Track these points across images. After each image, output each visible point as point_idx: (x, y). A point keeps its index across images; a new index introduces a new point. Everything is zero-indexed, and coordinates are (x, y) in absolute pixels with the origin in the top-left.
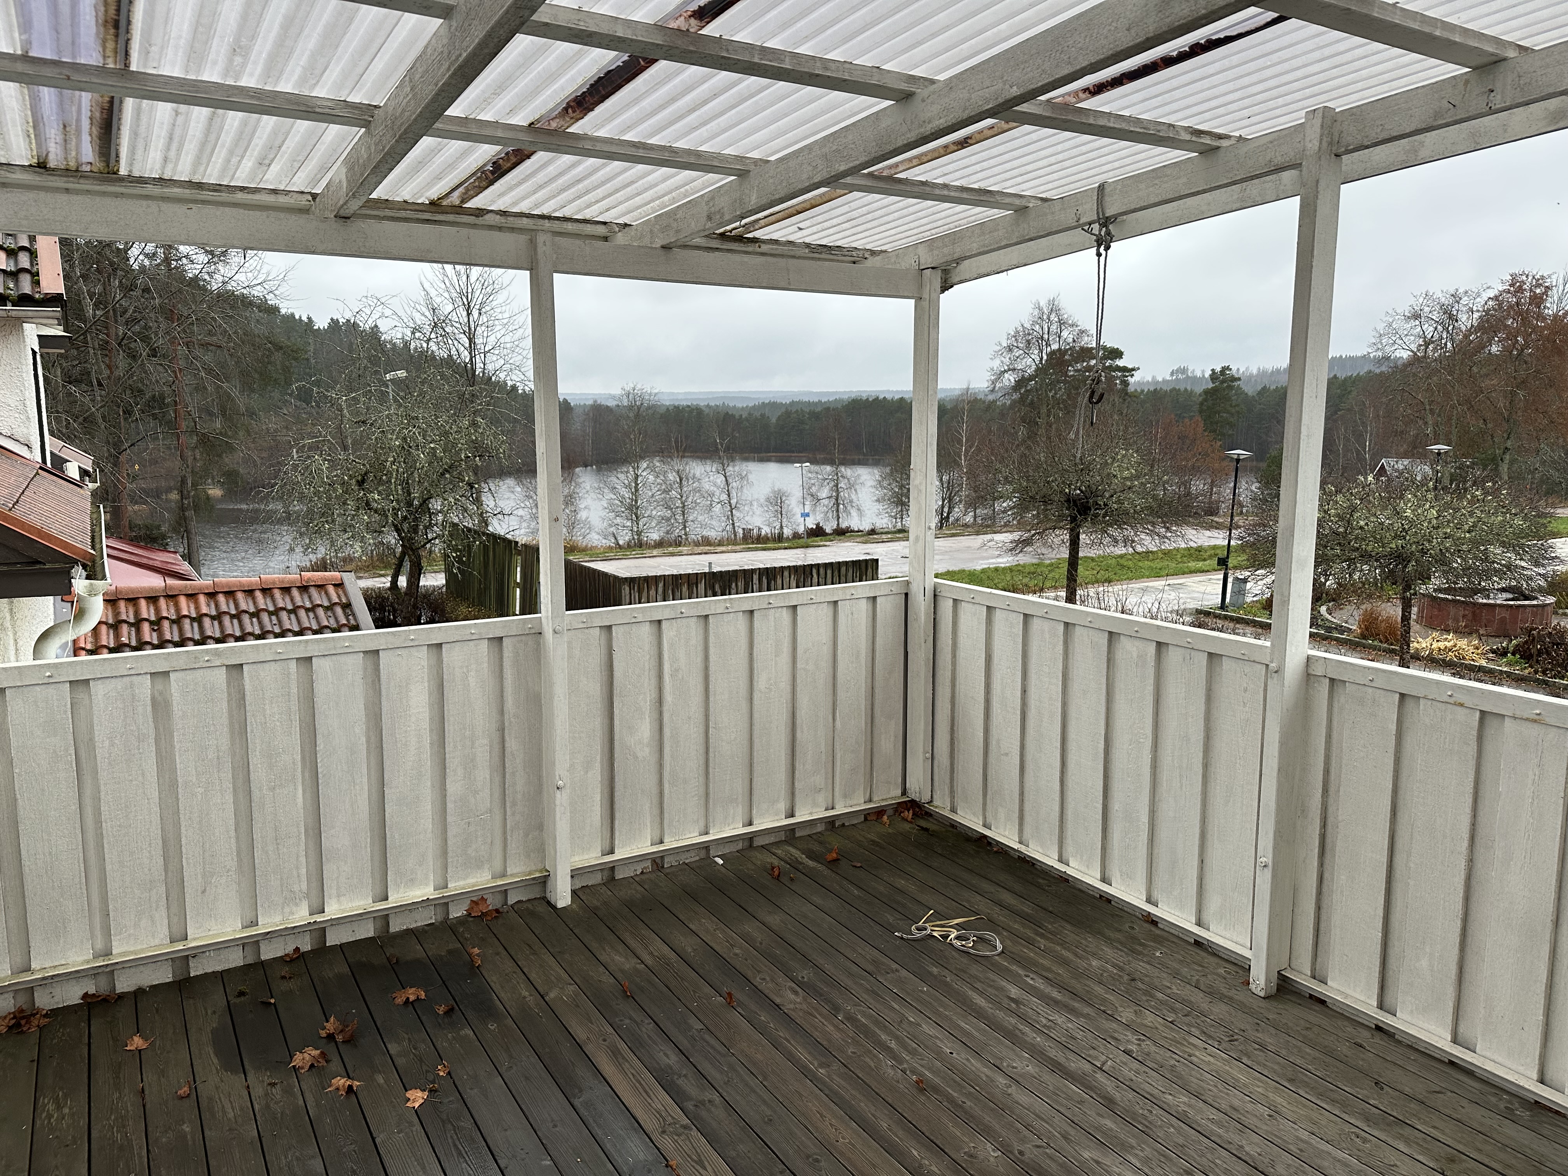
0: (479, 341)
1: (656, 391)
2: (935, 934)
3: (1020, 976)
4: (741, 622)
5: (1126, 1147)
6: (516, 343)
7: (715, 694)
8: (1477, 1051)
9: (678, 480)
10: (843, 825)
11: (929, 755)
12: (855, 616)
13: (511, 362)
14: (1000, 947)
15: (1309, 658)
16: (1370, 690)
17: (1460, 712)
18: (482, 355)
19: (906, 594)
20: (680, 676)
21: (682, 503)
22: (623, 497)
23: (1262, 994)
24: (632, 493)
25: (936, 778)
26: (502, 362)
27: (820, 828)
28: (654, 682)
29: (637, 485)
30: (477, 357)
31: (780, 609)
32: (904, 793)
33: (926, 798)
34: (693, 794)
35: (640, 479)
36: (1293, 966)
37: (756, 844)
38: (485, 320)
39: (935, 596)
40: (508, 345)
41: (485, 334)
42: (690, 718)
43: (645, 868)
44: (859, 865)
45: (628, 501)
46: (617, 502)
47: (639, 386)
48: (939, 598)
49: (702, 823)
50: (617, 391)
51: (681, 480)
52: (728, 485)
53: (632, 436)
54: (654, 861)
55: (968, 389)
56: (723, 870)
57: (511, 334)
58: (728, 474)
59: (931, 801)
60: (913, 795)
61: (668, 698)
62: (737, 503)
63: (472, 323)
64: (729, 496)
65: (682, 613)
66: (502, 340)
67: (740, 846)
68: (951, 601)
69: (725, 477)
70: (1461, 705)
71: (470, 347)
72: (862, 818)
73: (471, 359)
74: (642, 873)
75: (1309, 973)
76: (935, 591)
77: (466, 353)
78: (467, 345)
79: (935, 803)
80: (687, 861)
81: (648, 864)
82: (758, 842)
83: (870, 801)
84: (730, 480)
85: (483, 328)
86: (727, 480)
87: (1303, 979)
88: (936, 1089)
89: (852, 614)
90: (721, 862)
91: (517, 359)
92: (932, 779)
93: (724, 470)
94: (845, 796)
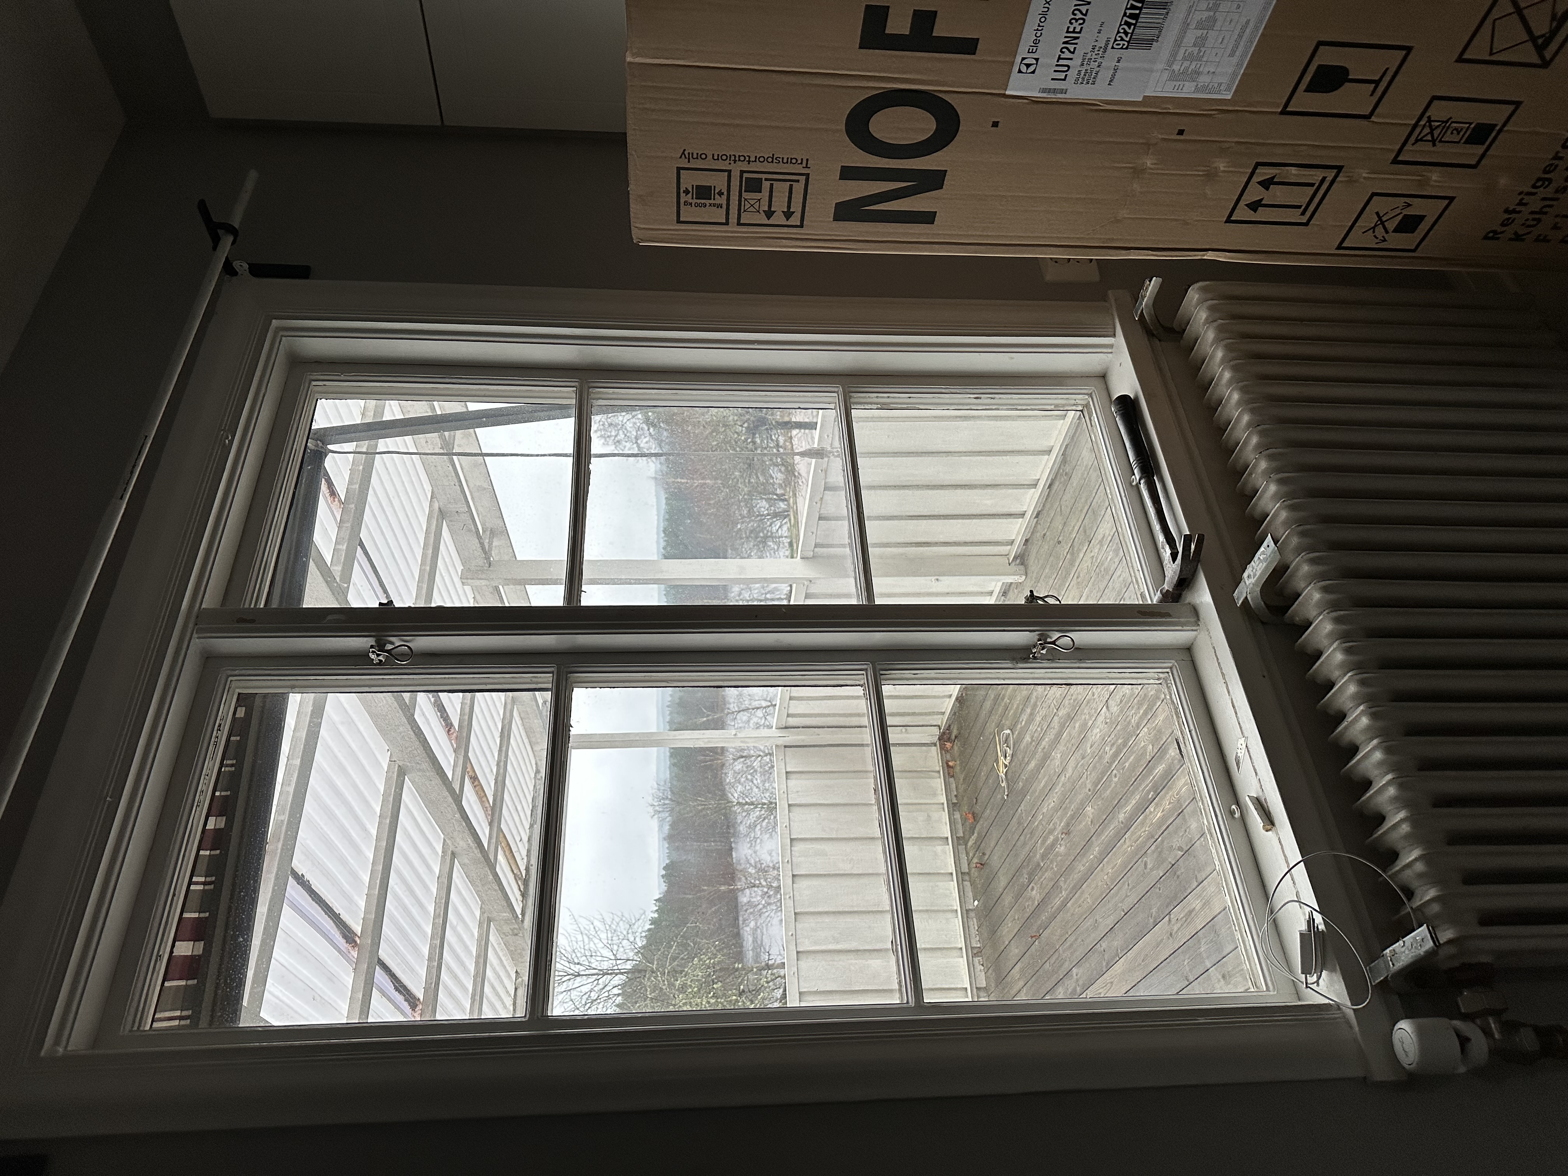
0: (605, 965)
1: (655, 784)
2: (1005, 771)
3: (1021, 728)
4: (802, 884)
5: (1085, 724)
6: (608, 928)
7: (852, 906)
8: (1038, 478)
9: (742, 760)
10: (956, 796)
11: (903, 729)
12: (799, 789)
13: (625, 933)
14: (1008, 731)
15: (801, 558)
16: (818, 532)
17: (825, 497)
18: (619, 962)
19: (785, 747)
20: (838, 935)
21: (766, 755)
22: (759, 817)
23: (1024, 577)
24: (756, 807)
25: (921, 724)
26: (625, 942)
27: (957, 816)
28: (843, 957)
29: (747, 803)
30: (620, 967)
31: (793, 853)
32: (935, 745)
33: (936, 731)
34: (927, 924)
35: (741, 800)
36: (1007, 553)
37: (967, 870)
38: (584, 958)
39: (786, 728)
40: (610, 935)
41: (599, 959)
42: (870, 927)
43: (979, 962)
44: (975, 800)
45: (763, 812)
46: (764, 824)
47: (650, 799)
48: (787, 725)
49: (949, 915)
50: (654, 824)
51: (742, 757)
52: (749, 709)
53: (700, 808)
54: (975, 955)
55: (656, 478)
56: (981, 901)
57: (598, 933)
58: (737, 709)
59: (939, 726)
60: (936, 739)
61: (853, 945)
62: (765, 700)
63: (587, 972)
64: (758, 708)
65: (792, 935)
66: (605, 942)
67: (967, 884)
68: (789, 719)
69: (739, 712)
70: (822, 499)
71: (611, 974)
72: (952, 780)
73: (622, 974)
74: (982, 965)
75: (1009, 547)
76: (782, 728)
77: (617, 978)
78: (609, 977)
79: (940, 724)
80: (977, 928)
81: (976, 960)
82: (965, 869)
83: (939, 772)
84: (743, 707)
85: (593, 961)
86: (743, 710)
87: (1014, 550)
88: (1068, 824)
89: (798, 792)
90: (976, 903)
91: (622, 927)
92: (923, 726)
93: (733, 713)
94: (935, 795)
